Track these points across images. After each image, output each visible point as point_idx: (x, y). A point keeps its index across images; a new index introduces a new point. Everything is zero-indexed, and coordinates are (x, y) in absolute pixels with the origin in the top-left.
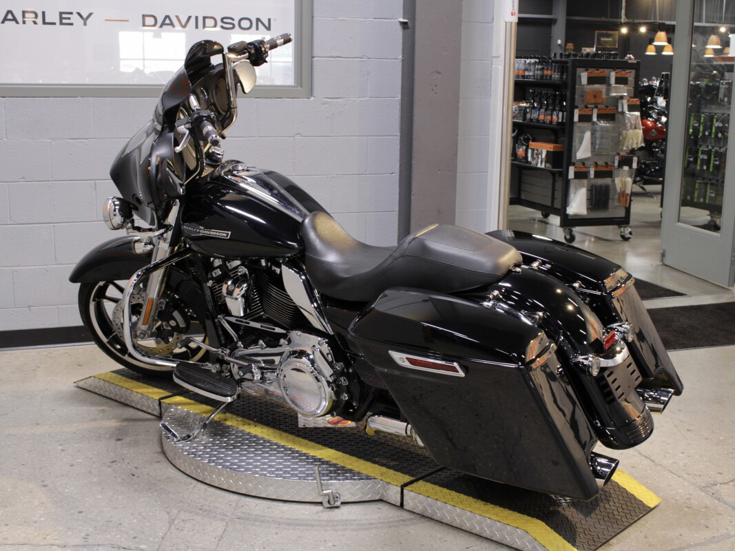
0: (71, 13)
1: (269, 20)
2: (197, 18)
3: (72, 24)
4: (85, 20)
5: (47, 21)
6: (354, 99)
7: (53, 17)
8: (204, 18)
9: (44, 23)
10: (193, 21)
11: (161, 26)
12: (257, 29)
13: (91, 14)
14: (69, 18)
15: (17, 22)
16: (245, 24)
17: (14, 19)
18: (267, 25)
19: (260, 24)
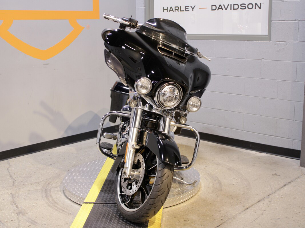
0: (189, 6)
1: (261, 4)
2: (231, 5)
3: (189, 11)
4: (193, 9)
5: (182, 10)
6: (291, 42)
7: (183, 8)
8: (234, 5)
9: (181, 11)
10: (229, 6)
11: (218, 10)
12: (255, 8)
13: (195, 6)
14: (188, 8)
15: (173, 11)
16: (250, 6)
17: (172, 10)
18: (259, 6)
19: (256, 6)
